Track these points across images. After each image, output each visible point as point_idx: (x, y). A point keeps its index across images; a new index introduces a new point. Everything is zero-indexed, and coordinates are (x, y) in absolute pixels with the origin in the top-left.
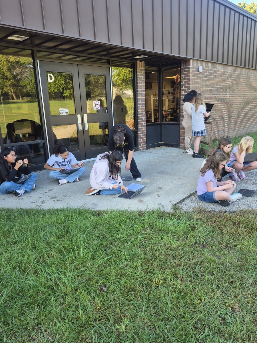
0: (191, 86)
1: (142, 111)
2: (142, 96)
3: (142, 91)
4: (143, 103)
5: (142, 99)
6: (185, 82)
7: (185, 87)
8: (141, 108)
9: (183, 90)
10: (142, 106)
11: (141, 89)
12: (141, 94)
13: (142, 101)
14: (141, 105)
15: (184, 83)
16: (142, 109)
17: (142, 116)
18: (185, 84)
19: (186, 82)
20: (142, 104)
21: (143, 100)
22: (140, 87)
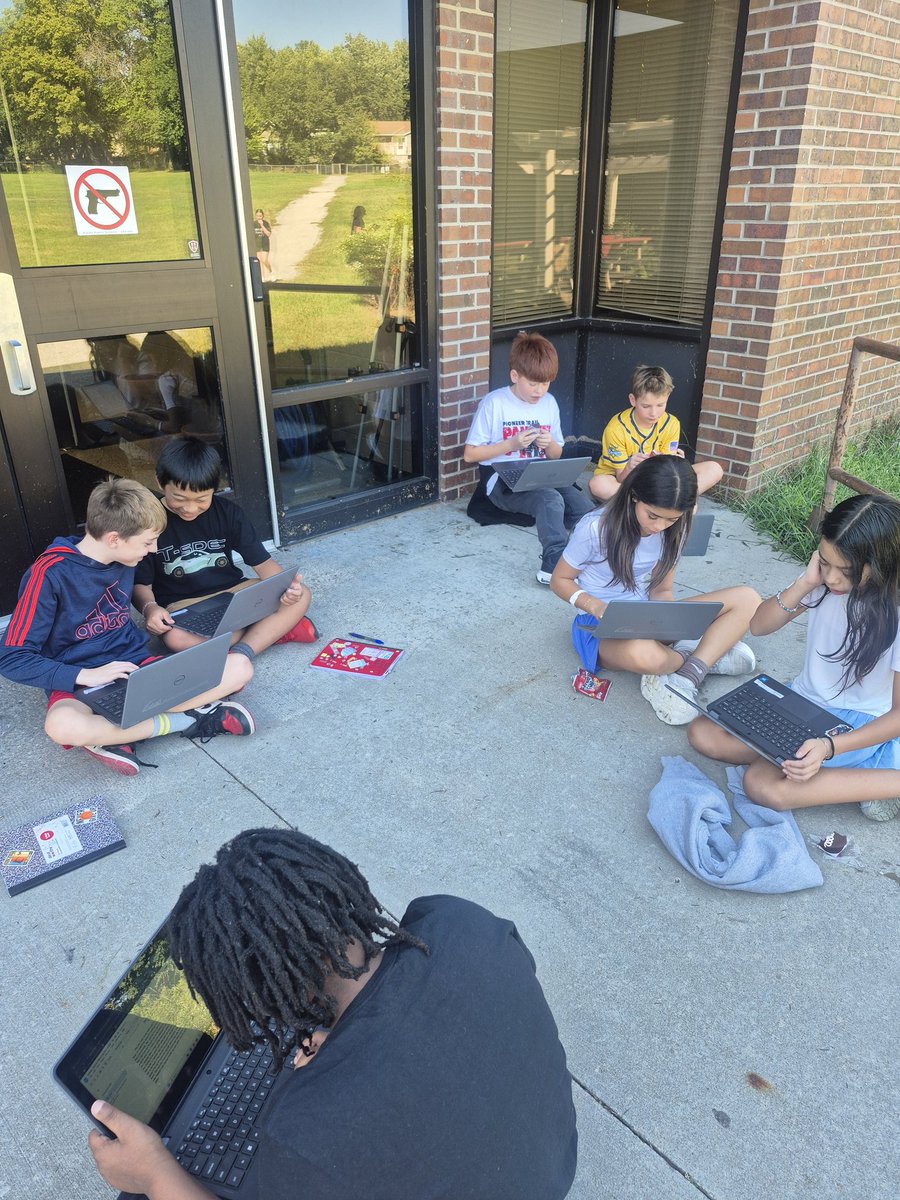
0: (818, 70)
1: (467, 250)
2: (471, 141)
3: (467, 101)
4: (476, 189)
5: (468, 160)
6: (775, 39)
7: (774, 80)
8: (459, 224)
9: (755, 101)
10: (467, 215)
11: (461, 85)
12: (467, 121)
13: (468, 178)
14: (458, 206)
15: (766, 50)
16: (465, 233)
17: (468, 284)
18: (777, 59)
19: (787, 37)
20: (467, 197)
21: (476, 169)
22: (458, 70)
